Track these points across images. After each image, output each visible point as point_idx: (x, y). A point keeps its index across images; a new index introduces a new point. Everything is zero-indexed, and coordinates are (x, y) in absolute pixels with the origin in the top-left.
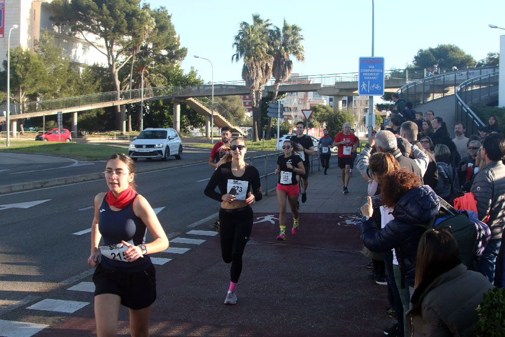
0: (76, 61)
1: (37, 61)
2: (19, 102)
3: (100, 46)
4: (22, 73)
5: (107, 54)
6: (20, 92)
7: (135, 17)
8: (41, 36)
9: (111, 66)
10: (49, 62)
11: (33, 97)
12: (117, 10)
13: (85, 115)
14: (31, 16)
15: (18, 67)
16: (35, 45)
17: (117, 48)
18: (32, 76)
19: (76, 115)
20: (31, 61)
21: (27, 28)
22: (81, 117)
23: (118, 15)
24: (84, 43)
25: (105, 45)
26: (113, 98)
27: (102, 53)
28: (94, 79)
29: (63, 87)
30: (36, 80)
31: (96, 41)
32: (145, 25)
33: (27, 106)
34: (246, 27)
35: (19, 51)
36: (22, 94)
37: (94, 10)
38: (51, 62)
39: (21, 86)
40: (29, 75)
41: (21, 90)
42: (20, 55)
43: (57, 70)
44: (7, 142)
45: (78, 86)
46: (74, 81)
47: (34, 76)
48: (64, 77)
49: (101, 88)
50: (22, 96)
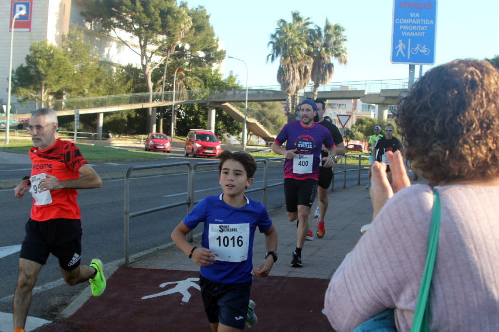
0: (109, 60)
1: (62, 57)
2: (41, 100)
3: (135, 46)
4: (45, 70)
5: (141, 54)
6: (42, 89)
7: (170, 15)
8: (69, 32)
9: (144, 67)
10: (76, 59)
11: (58, 95)
12: (151, 7)
13: (112, 116)
14: (60, 11)
15: (41, 63)
16: (62, 41)
17: (151, 47)
18: (55, 73)
19: (102, 116)
20: (55, 56)
21: (56, 23)
22: (108, 119)
23: (152, 11)
24: (118, 42)
25: (139, 44)
26: (145, 100)
27: (135, 52)
28: (125, 80)
29: (91, 86)
30: (60, 77)
31: (129, 40)
32: (180, 23)
33: (53, 105)
34: (284, 25)
35: (44, 46)
36: (45, 91)
37: (126, 6)
38: (78, 59)
39: (44, 82)
40: (52, 71)
41: (44, 87)
42: (43, 50)
43: (84, 68)
44: (5, 140)
45: (107, 85)
46: (103, 81)
47: (57, 73)
48: (92, 76)
49: (132, 89)
50: (44, 93)
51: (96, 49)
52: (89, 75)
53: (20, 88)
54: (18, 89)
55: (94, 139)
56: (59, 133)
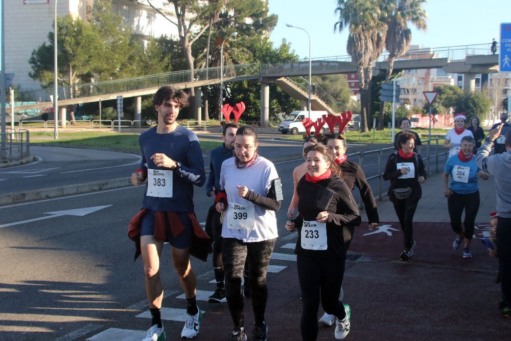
0: (139, 33)
1: (91, 33)
2: (69, 84)
3: (169, 14)
4: (72, 49)
5: (177, 23)
6: (69, 72)
9: (183, 39)
10: (106, 34)
11: (86, 78)
13: (150, 100)
15: (68, 41)
16: (87, 13)
17: (189, 15)
18: (85, 52)
19: (139, 99)
20: (83, 32)
22: (146, 103)
24: (148, 10)
25: (174, 12)
26: (186, 79)
27: (171, 22)
28: (162, 56)
29: (123, 66)
30: (90, 57)
31: (163, 8)
33: (80, 89)
35: (69, 21)
36: (73, 74)
38: (108, 34)
39: (71, 64)
40: (81, 50)
41: (71, 69)
42: (70, 26)
43: (115, 44)
44: (54, 133)
45: (142, 63)
46: (137, 58)
47: (87, 52)
48: (124, 52)
49: (170, 66)
50: (72, 76)
51: (124, 21)
52: (122, 52)
53: (44, 71)
54: (42, 73)
55: (135, 128)
56: (95, 122)
